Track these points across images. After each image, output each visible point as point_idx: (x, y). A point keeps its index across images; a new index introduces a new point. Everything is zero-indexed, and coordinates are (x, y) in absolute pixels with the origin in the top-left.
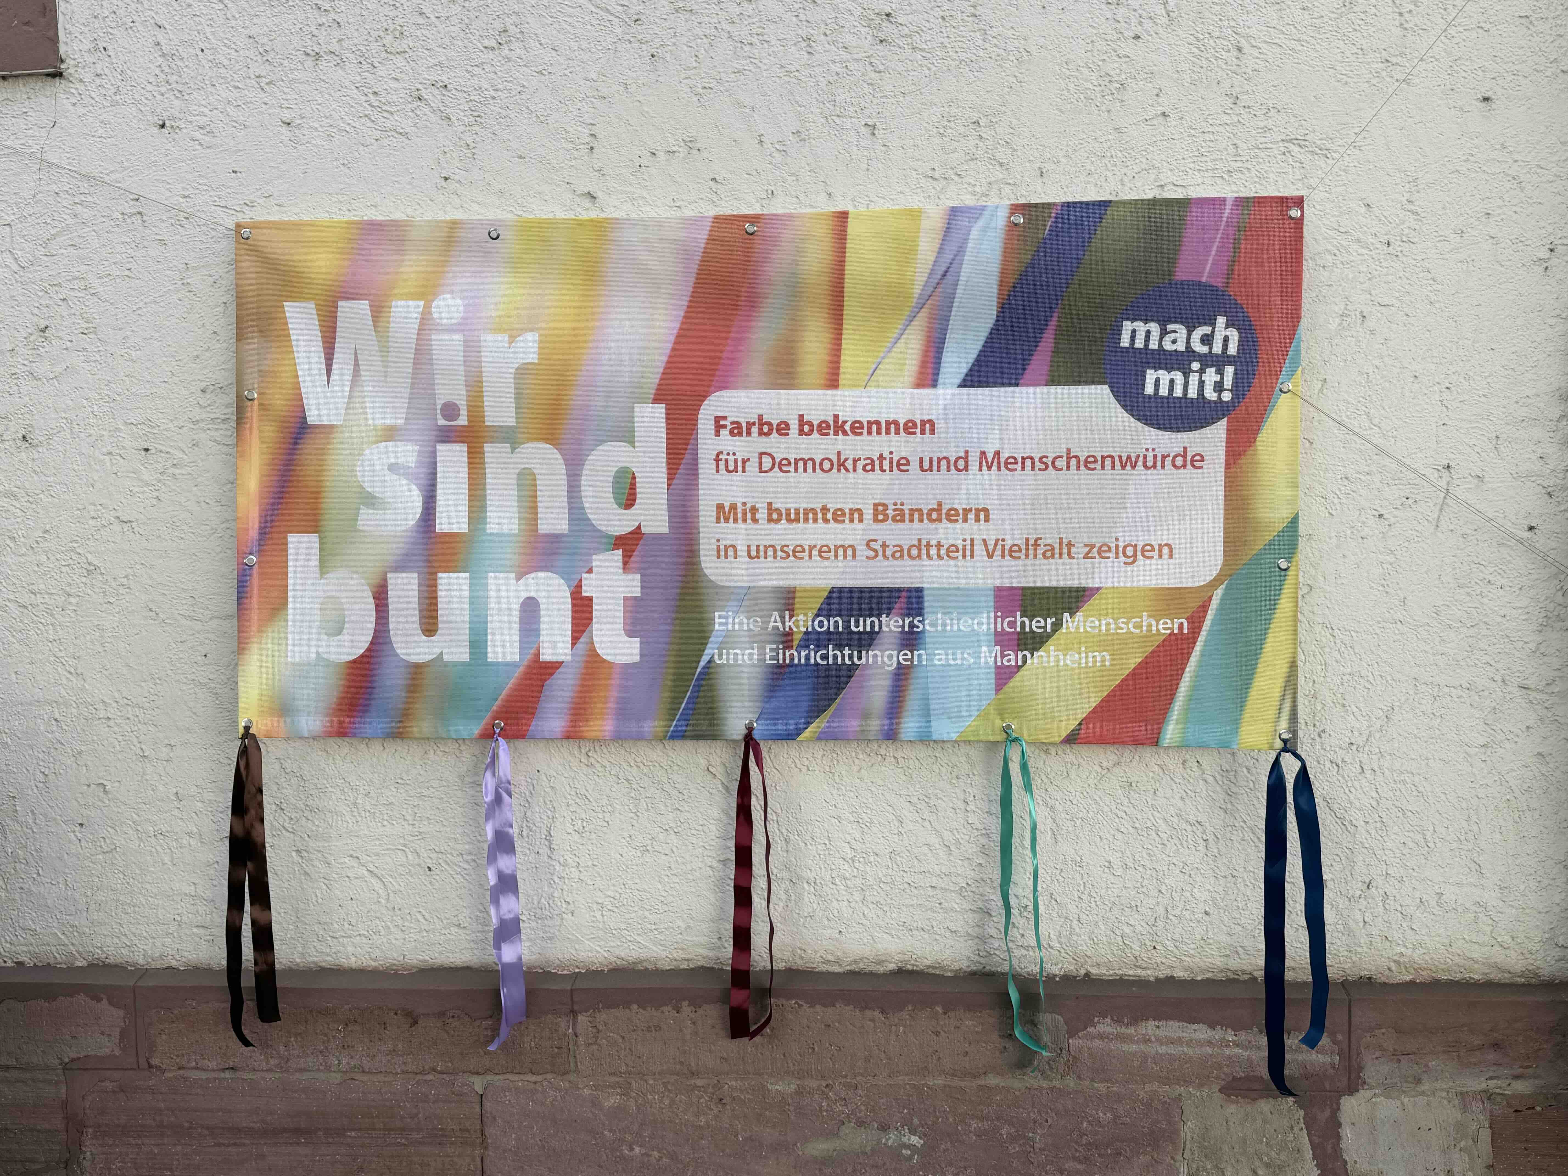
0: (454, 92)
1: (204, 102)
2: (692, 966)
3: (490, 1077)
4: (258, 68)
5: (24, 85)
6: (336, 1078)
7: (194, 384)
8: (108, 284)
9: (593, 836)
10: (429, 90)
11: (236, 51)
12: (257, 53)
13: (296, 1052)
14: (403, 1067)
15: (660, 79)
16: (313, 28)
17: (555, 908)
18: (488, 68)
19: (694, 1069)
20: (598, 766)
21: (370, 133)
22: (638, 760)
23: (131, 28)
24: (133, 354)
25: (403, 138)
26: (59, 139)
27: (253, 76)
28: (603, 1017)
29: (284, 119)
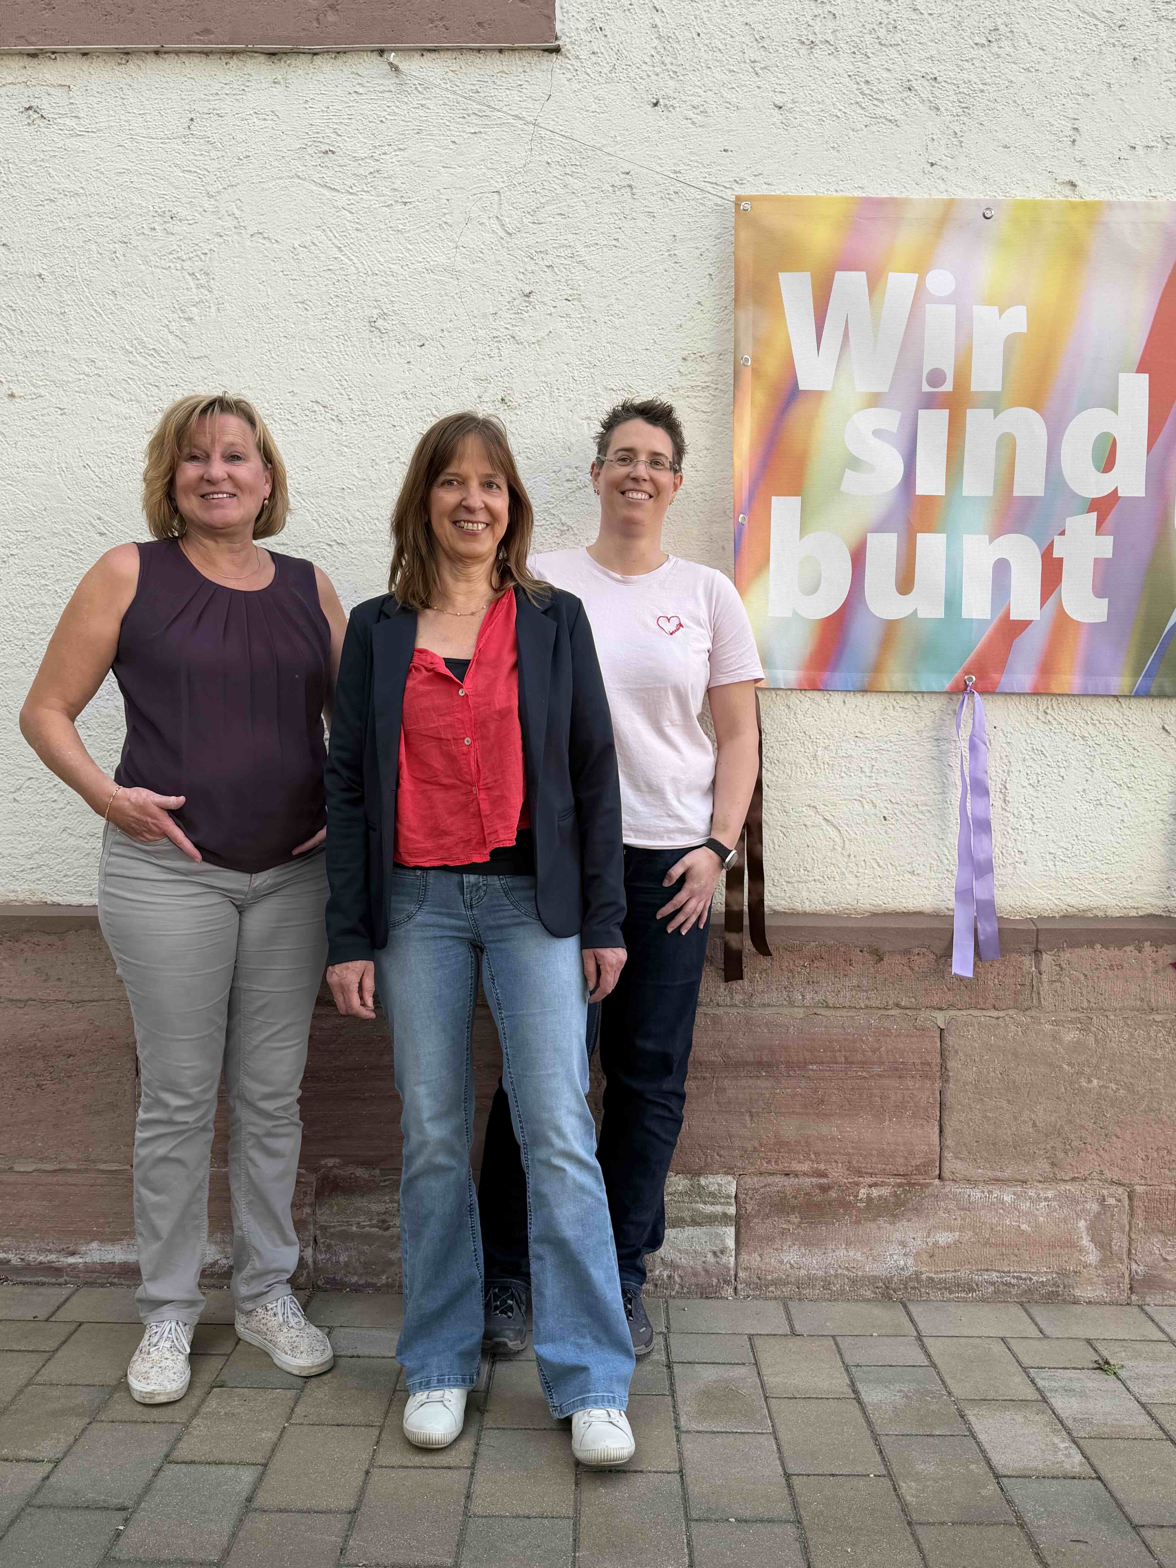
0: (943, 84)
1: (698, 83)
2: (1140, 914)
3: (953, 1013)
4: (753, 53)
5: (520, 59)
6: (800, 1013)
7: (675, 352)
8: (594, 253)
9: (1048, 790)
10: (919, 82)
11: (732, 37)
12: (753, 39)
13: (760, 988)
14: (867, 1002)
15: (1142, 80)
16: (809, 19)
17: (1009, 857)
18: (977, 63)
19: (1154, 1005)
20: (1054, 722)
21: (860, 119)
22: (1094, 718)
23: (629, 10)
24: (617, 321)
25: (892, 126)
26: (552, 112)
27: (748, 61)
28: (1066, 955)
29: (777, 102)
